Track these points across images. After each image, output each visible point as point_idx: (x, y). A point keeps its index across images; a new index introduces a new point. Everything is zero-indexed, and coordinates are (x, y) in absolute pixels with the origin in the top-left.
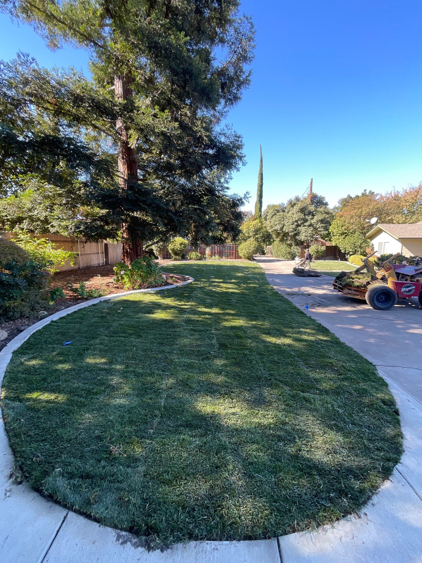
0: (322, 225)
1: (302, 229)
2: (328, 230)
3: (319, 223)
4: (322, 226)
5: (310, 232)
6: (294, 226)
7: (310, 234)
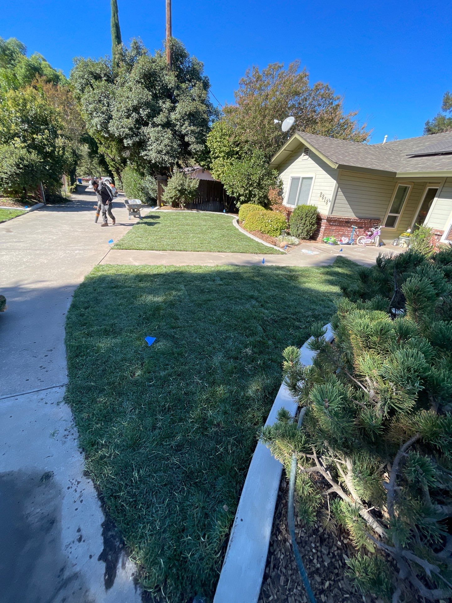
0: (192, 128)
1: (149, 131)
2: (204, 142)
3: (187, 123)
4: (192, 132)
5: (166, 141)
6: (130, 122)
7: (165, 146)
